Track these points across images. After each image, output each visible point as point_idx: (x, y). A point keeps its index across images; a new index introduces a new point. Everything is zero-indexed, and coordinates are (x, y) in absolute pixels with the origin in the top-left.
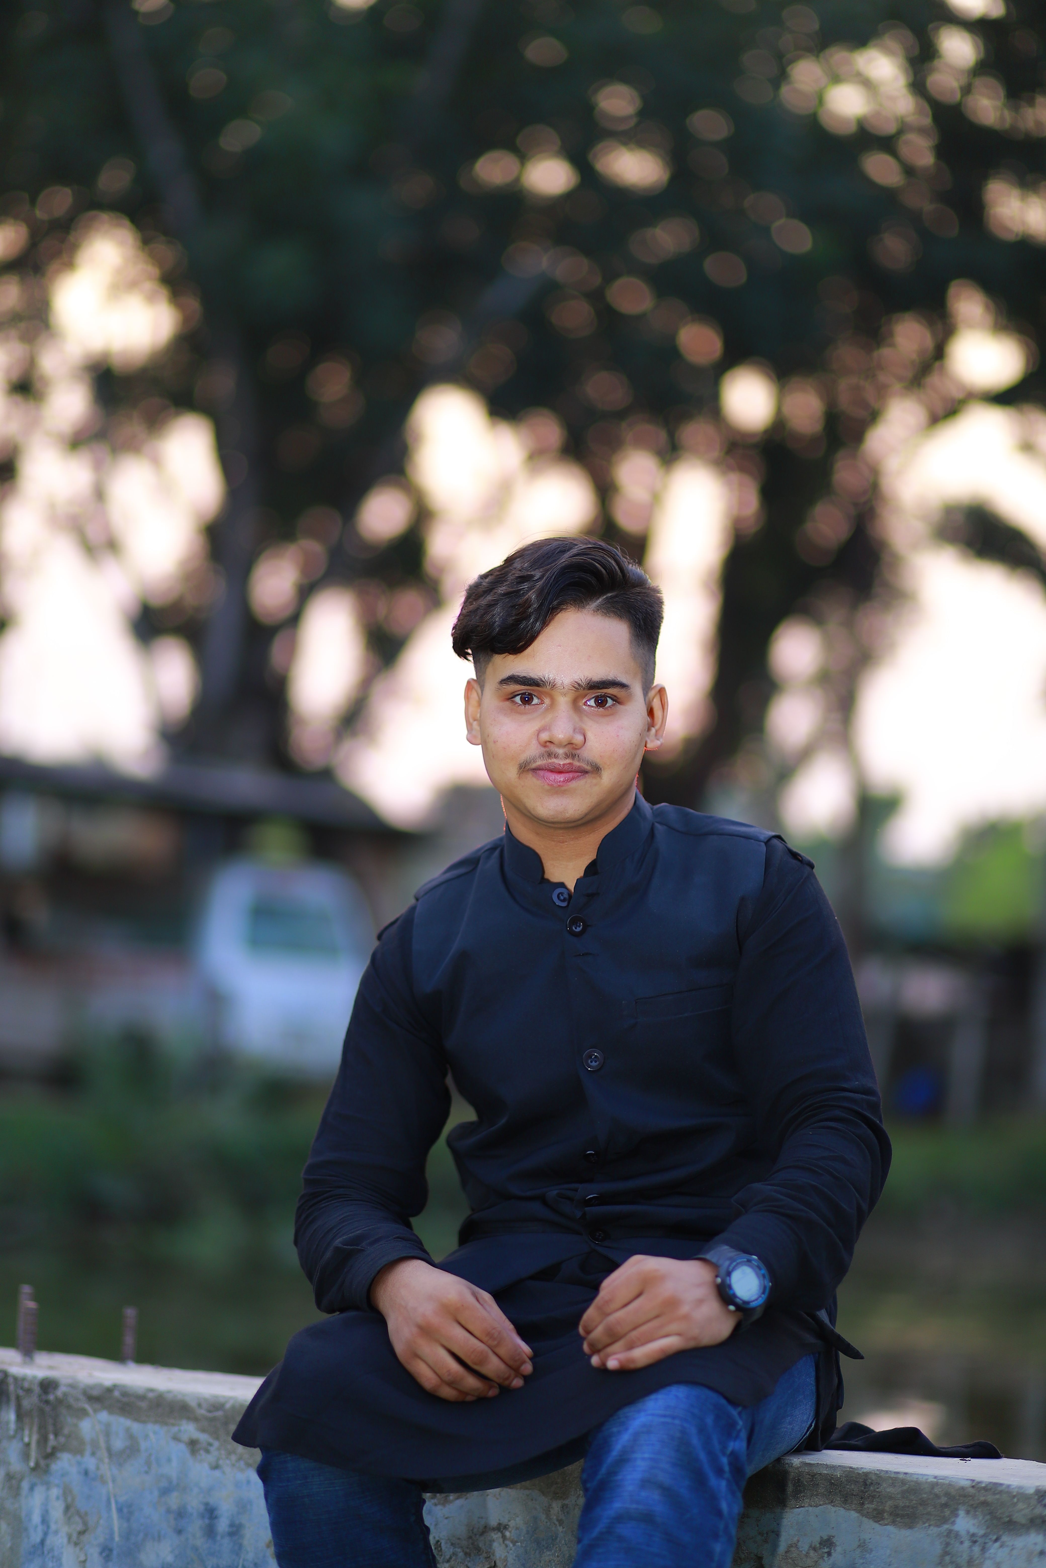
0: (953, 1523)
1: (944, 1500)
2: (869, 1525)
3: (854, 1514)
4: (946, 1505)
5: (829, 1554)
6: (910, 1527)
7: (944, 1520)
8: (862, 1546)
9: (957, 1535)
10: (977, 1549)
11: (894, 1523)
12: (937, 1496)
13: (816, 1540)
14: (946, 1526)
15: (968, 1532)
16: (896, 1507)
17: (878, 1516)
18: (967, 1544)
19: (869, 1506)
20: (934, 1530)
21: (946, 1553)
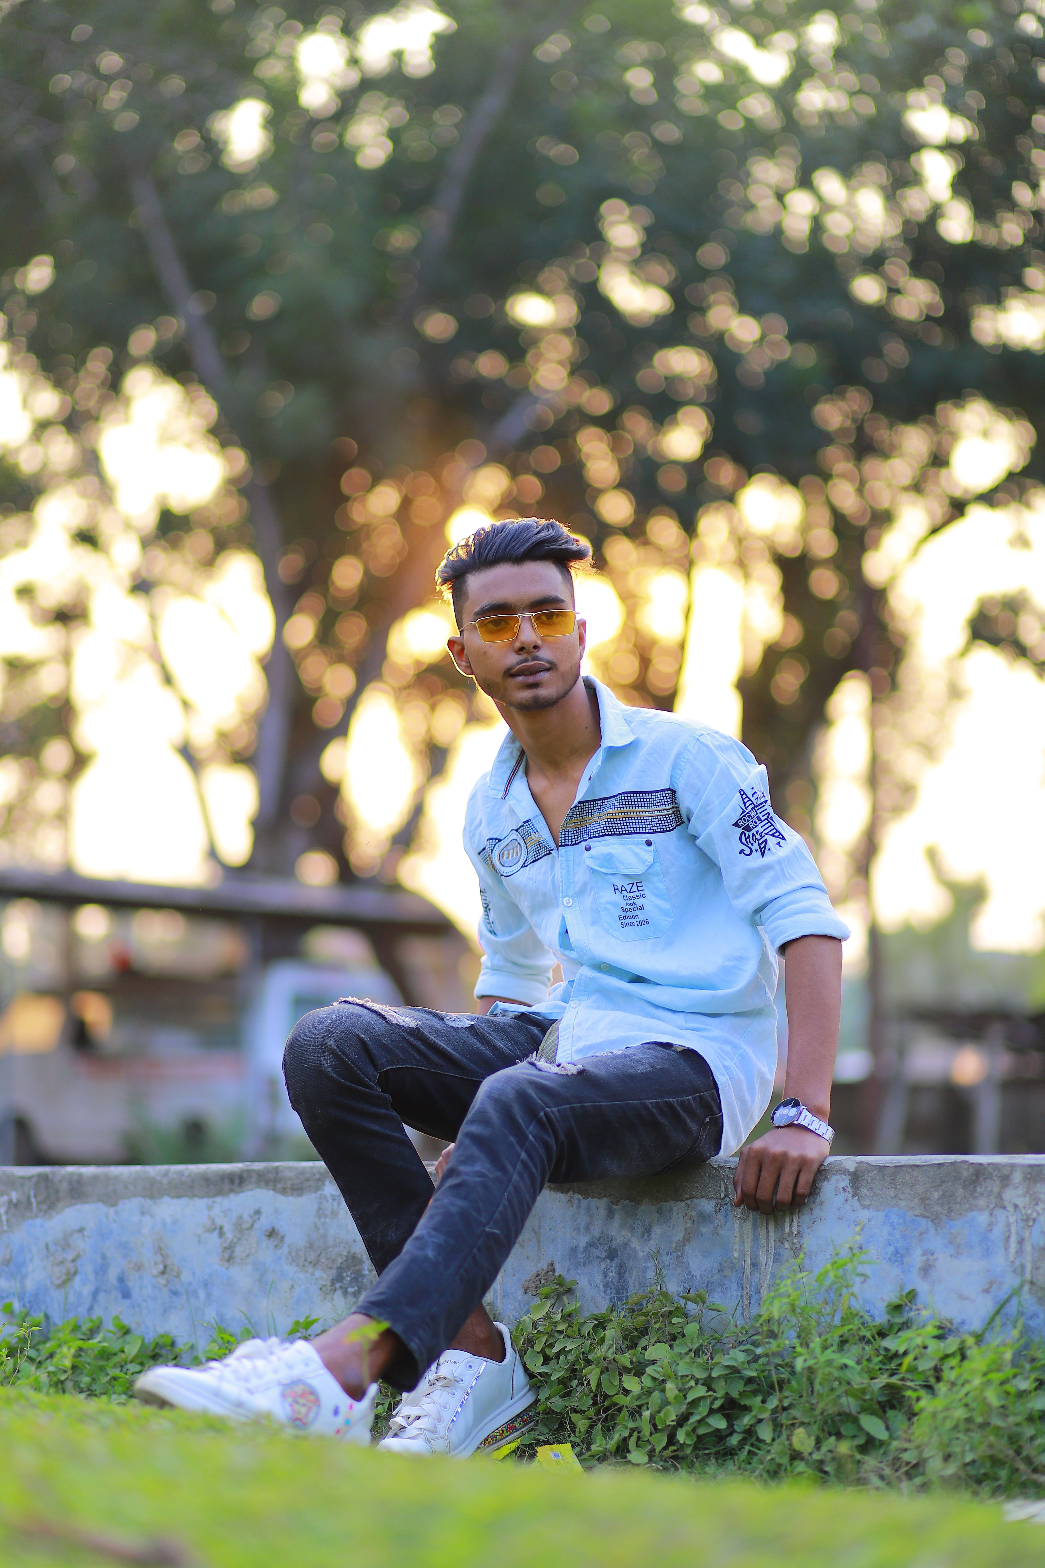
0: (323, 1190)
1: (317, 1177)
2: (281, 1198)
3: (271, 1193)
4: (319, 1180)
5: (259, 1219)
6: (300, 1195)
7: (318, 1188)
8: (276, 1211)
9: (325, 1197)
10: (335, 1204)
11: (292, 1195)
12: (314, 1175)
13: (251, 1212)
14: (319, 1192)
15: (331, 1194)
16: (293, 1185)
17: (284, 1192)
18: (330, 1201)
19: (279, 1186)
20: (313, 1196)
21: (319, 1209)
